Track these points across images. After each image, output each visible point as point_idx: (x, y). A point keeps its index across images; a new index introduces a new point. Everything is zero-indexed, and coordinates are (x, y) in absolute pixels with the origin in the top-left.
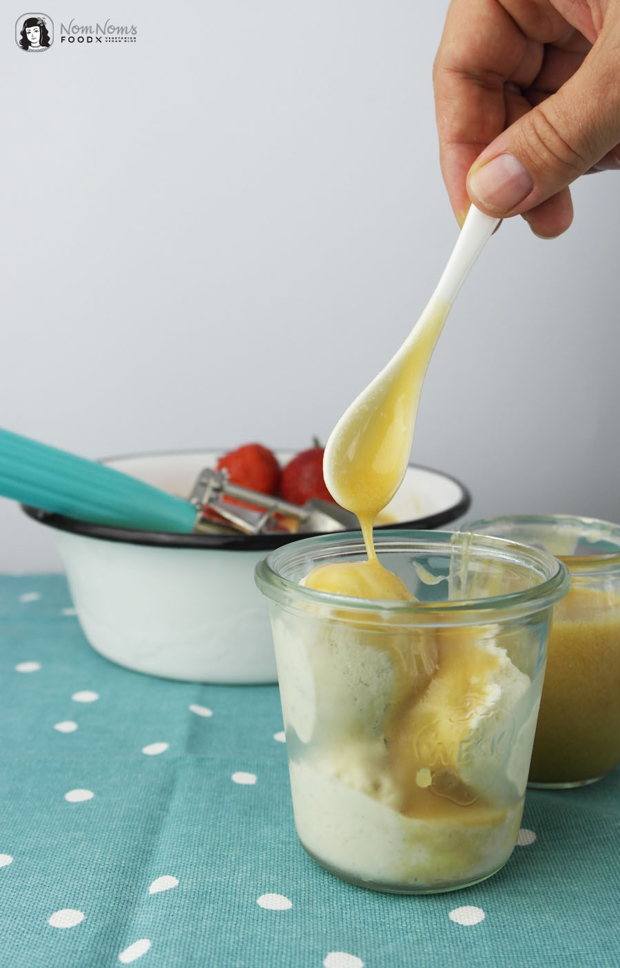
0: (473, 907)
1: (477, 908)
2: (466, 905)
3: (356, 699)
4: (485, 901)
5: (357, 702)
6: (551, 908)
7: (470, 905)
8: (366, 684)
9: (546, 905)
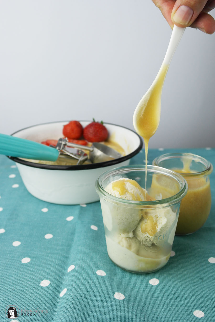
0: (156, 279)
1: (157, 279)
2: (154, 278)
3: (124, 223)
4: (160, 276)
5: (124, 224)
6: (178, 279)
7: (155, 278)
8: (127, 219)
9: (177, 278)
